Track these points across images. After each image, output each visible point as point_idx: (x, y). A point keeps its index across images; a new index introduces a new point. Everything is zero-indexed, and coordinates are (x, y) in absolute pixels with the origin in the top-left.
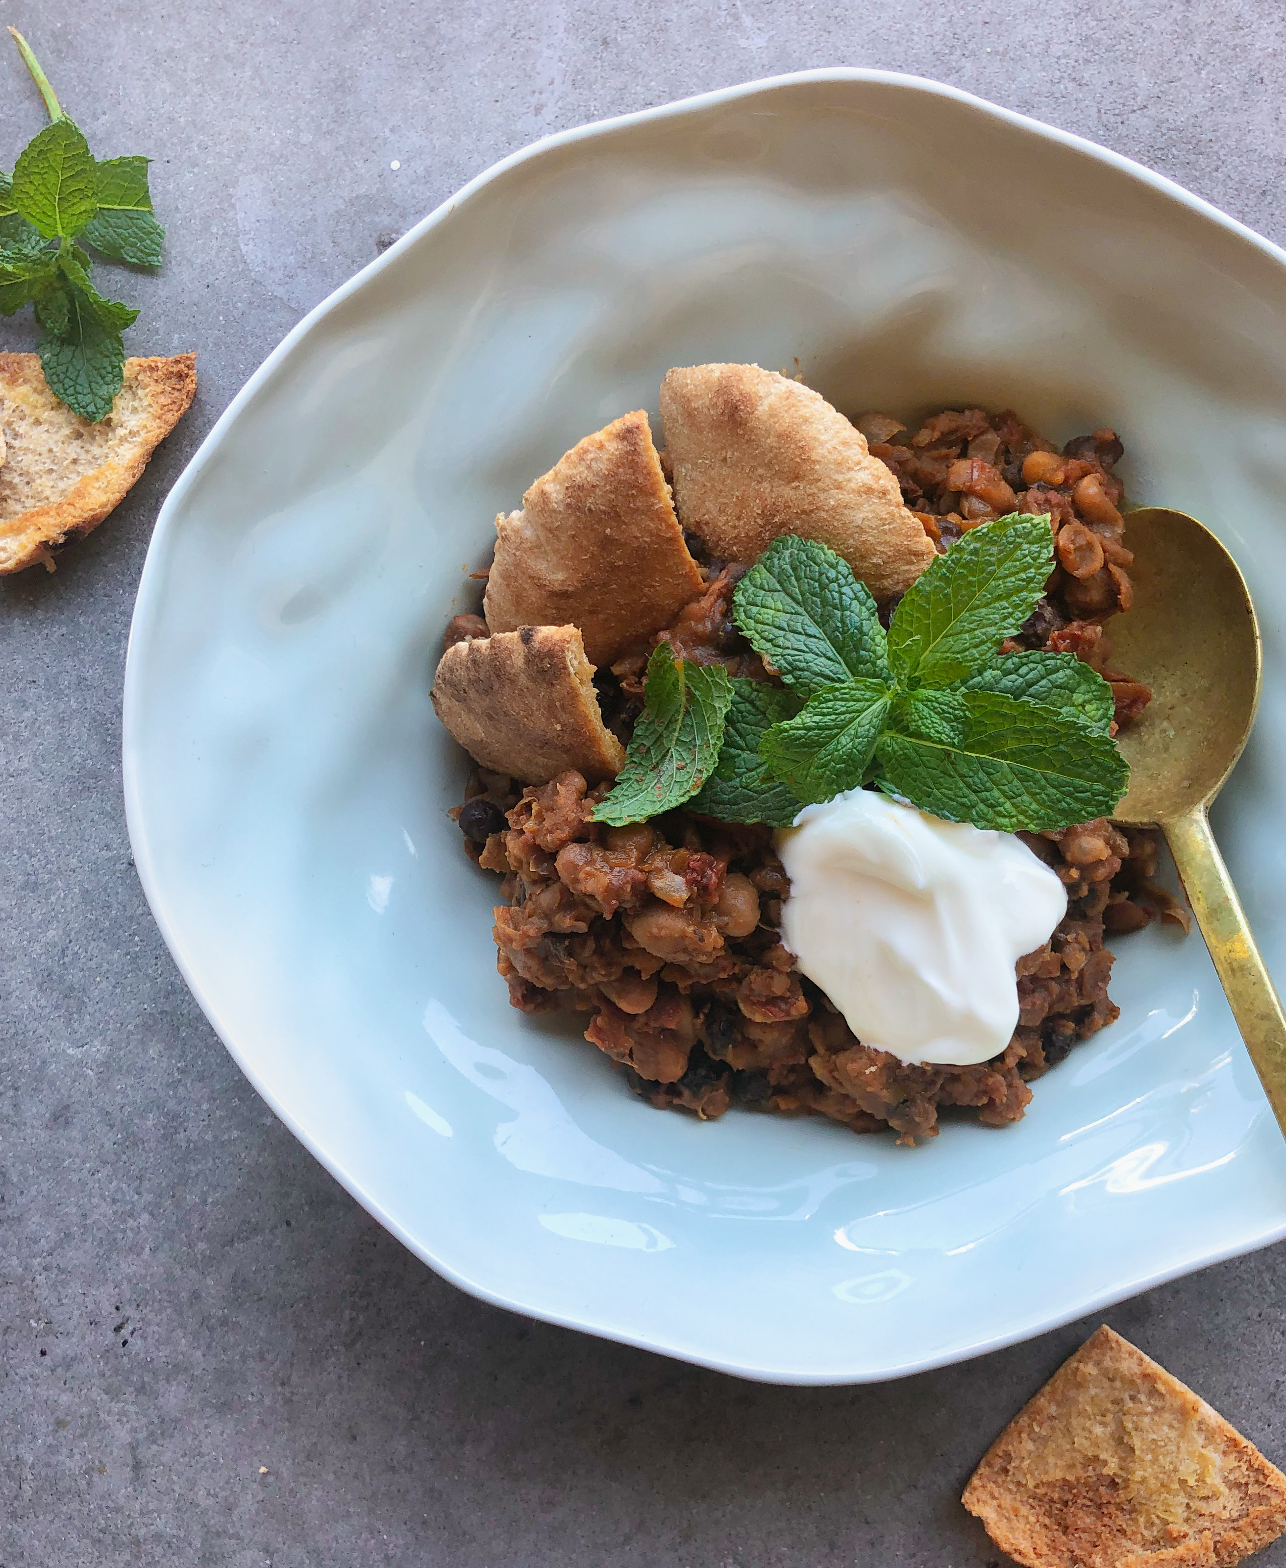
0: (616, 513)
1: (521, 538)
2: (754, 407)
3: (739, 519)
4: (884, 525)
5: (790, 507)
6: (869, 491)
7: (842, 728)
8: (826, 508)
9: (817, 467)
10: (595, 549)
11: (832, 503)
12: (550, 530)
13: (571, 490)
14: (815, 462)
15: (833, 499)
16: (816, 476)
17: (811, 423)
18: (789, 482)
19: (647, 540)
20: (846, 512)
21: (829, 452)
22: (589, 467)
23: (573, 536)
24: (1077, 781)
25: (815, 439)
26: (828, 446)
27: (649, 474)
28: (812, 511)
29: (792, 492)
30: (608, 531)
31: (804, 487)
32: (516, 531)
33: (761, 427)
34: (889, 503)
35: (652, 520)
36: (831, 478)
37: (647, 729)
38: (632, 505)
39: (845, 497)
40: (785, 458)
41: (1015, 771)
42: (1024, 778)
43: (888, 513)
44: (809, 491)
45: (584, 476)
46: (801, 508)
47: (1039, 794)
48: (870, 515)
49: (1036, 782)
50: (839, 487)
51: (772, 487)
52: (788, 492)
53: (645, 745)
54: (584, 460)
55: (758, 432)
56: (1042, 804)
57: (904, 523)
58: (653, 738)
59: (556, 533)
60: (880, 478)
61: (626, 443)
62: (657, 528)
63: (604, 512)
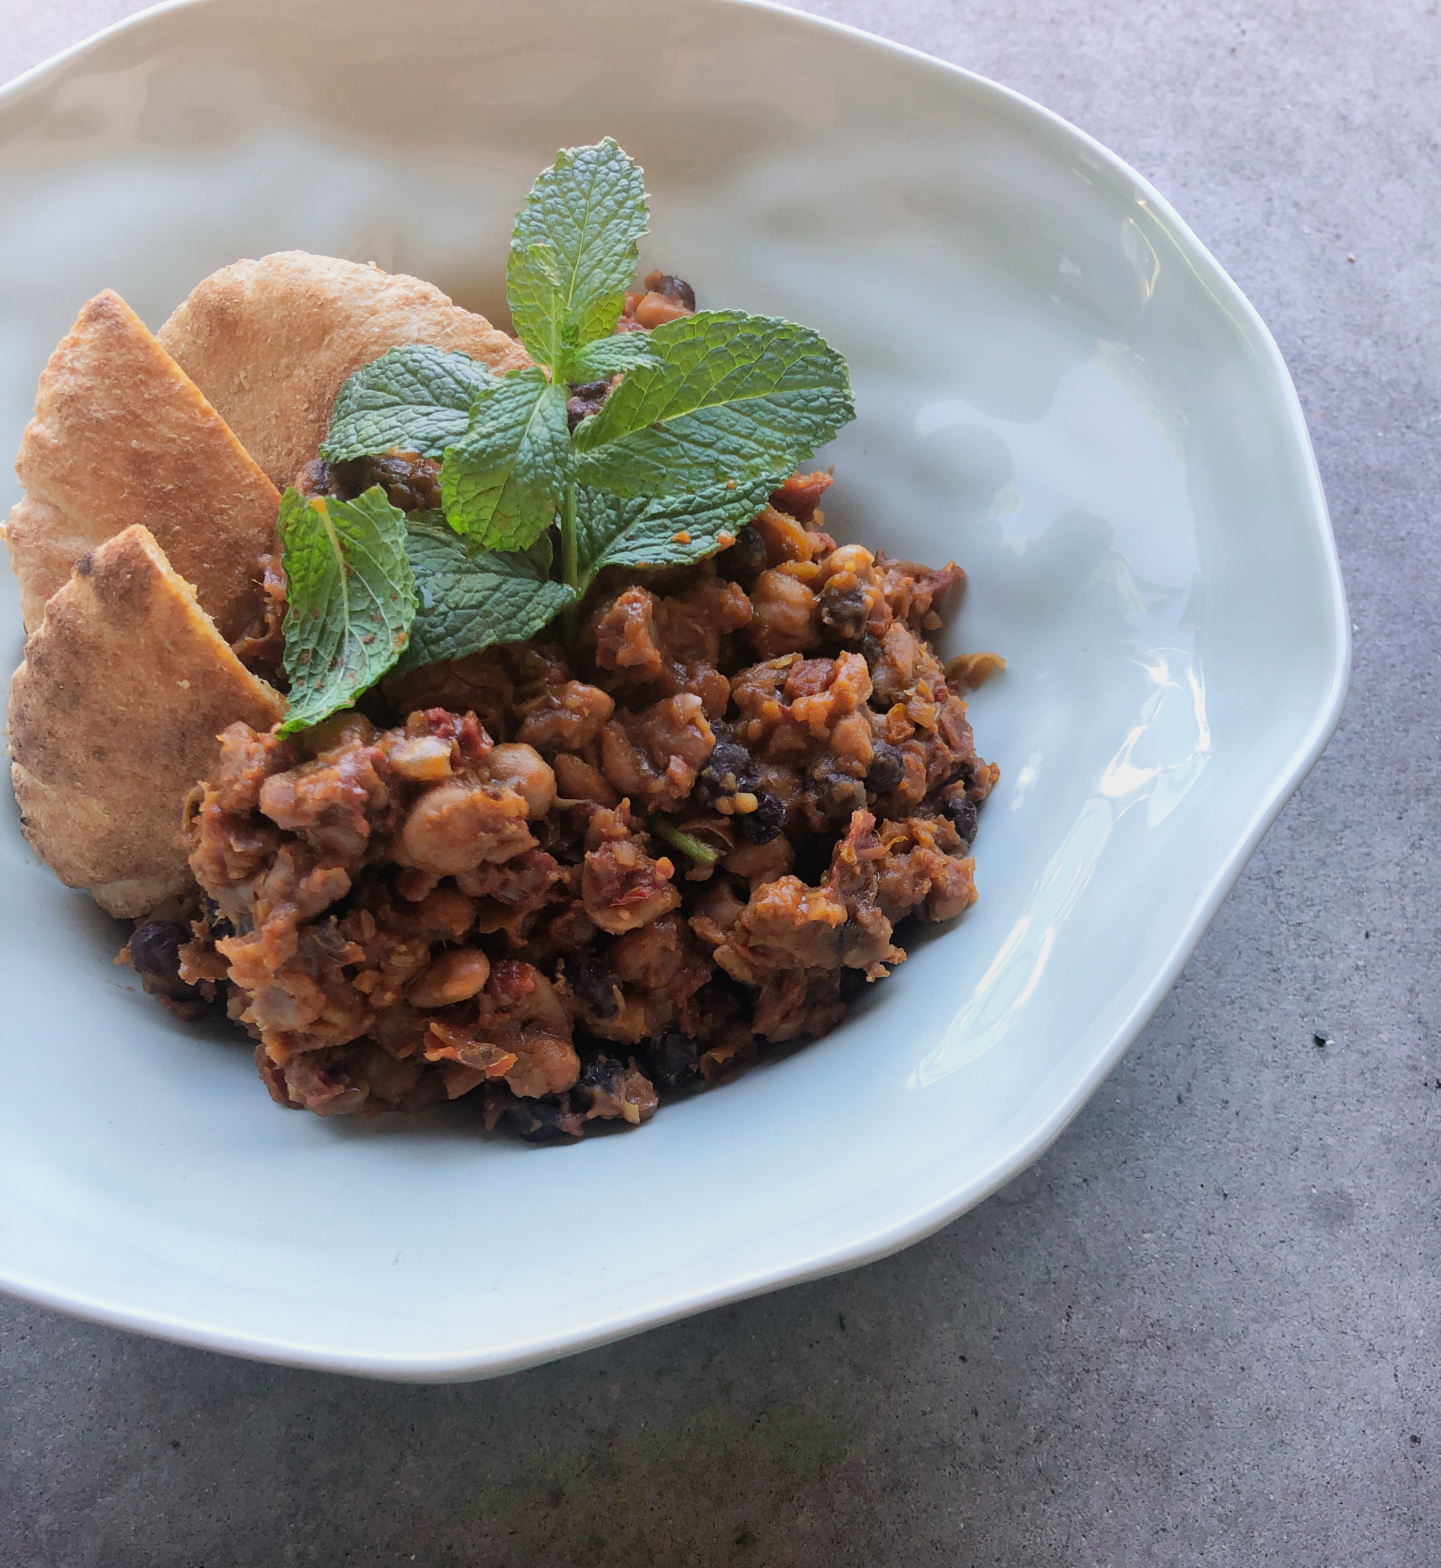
0: (132, 413)
1: (36, 522)
2: (240, 293)
3: (289, 439)
4: (444, 328)
5: (334, 369)
6: (408, 302)
7: (525, 422)
8: (373, 339)
9: (340, 304)
10: (131, 478)
11: (377, 330)
12: (64, 480)
13: (64, 410)
14: (334, 300)
15: (374, 327)
16: (344, 314)
17: (308, 271)
18: (320, 345)
19: (187, 439)
20: (396, 331)
21: (344, 284)
22: (73, 371)
23: (95, 471)
24: (804, 392)
25: (322, 281)
26: (340, 279)
27: (148, 347)
28: (360, 353)
29: (328, 353)
30: (134, 443)
31: (338, 335)
32: (25, 519)
33: (258, 308)
34: (436, 305)
35: (179, 409)
36: (360, 307)
37: (302, 631)
38: (146, 396)
39: (385, 319)
40: (301, 320)
41: (736, 407)
42: (749, 410)
43: (441, 315)
44: (344, 335)
45: (72, 383)
46: (347, 359)
47: (773, 420)
48: (424, 324)
49: (762, 408)
50: (374, 313)
51: (305, 366)
52: (324, 357)
53: (306, 651)
54: (63, 367)
55: (259, 316)
56: (782, 429)
57: (464, 320)
58: (315, 636)
59: (74, 479)
60: (413, 287)
61: (102, 320)
62: (191, 418)
63: (116, 418)
